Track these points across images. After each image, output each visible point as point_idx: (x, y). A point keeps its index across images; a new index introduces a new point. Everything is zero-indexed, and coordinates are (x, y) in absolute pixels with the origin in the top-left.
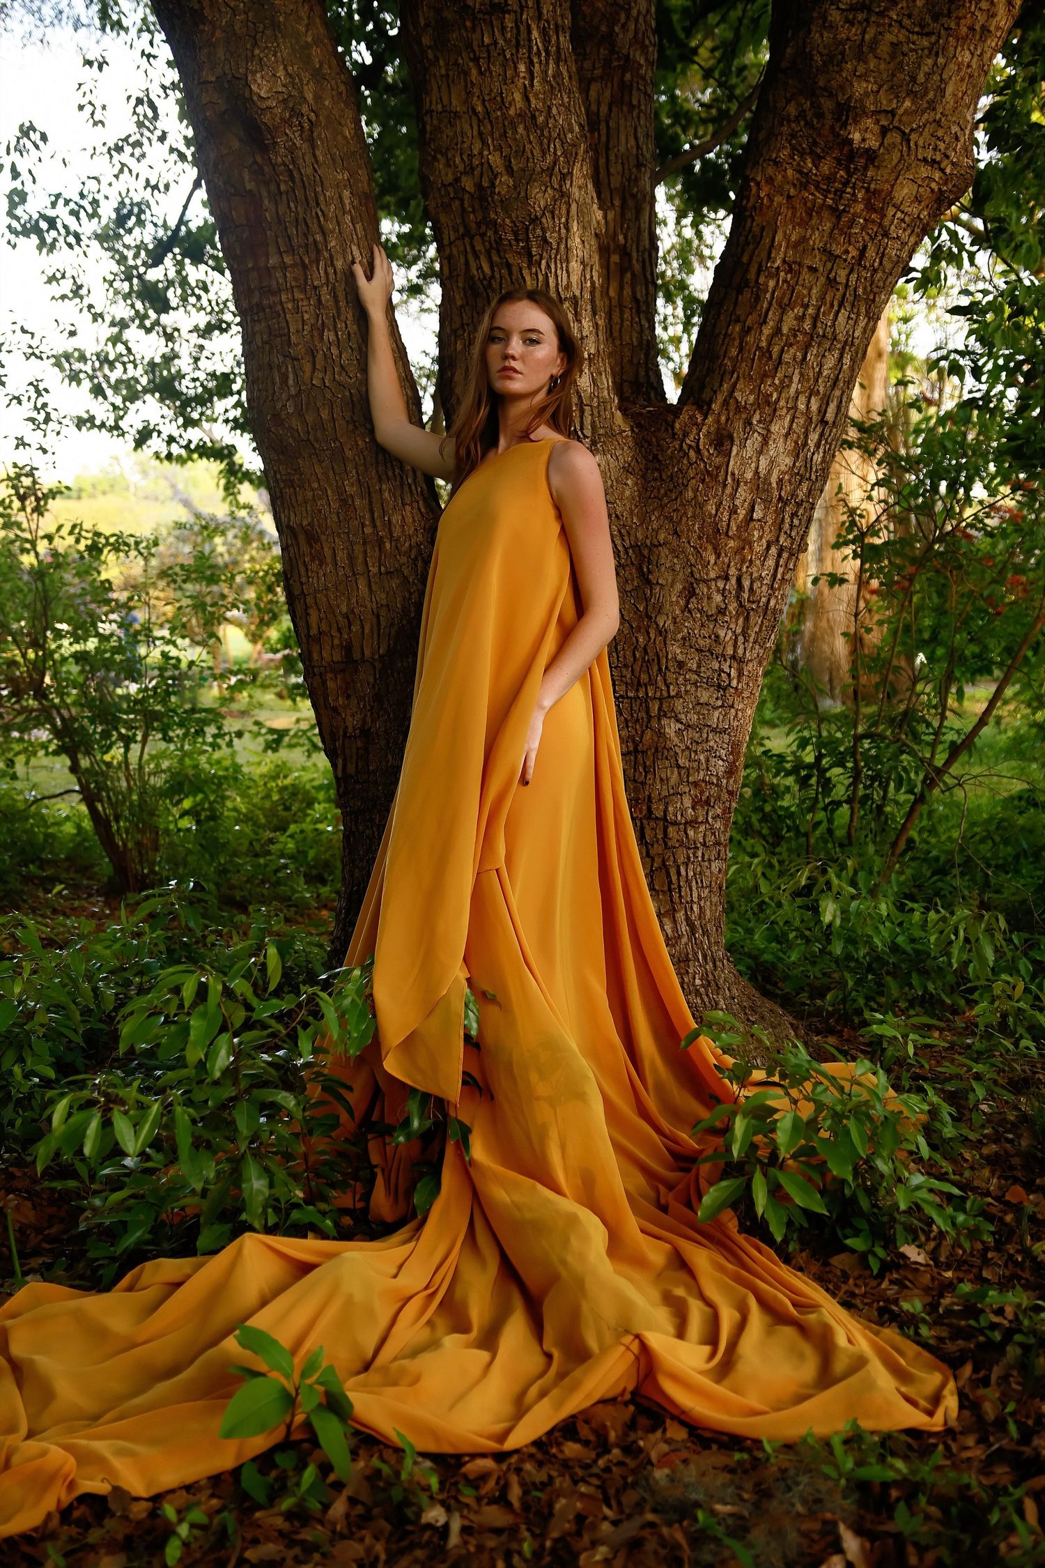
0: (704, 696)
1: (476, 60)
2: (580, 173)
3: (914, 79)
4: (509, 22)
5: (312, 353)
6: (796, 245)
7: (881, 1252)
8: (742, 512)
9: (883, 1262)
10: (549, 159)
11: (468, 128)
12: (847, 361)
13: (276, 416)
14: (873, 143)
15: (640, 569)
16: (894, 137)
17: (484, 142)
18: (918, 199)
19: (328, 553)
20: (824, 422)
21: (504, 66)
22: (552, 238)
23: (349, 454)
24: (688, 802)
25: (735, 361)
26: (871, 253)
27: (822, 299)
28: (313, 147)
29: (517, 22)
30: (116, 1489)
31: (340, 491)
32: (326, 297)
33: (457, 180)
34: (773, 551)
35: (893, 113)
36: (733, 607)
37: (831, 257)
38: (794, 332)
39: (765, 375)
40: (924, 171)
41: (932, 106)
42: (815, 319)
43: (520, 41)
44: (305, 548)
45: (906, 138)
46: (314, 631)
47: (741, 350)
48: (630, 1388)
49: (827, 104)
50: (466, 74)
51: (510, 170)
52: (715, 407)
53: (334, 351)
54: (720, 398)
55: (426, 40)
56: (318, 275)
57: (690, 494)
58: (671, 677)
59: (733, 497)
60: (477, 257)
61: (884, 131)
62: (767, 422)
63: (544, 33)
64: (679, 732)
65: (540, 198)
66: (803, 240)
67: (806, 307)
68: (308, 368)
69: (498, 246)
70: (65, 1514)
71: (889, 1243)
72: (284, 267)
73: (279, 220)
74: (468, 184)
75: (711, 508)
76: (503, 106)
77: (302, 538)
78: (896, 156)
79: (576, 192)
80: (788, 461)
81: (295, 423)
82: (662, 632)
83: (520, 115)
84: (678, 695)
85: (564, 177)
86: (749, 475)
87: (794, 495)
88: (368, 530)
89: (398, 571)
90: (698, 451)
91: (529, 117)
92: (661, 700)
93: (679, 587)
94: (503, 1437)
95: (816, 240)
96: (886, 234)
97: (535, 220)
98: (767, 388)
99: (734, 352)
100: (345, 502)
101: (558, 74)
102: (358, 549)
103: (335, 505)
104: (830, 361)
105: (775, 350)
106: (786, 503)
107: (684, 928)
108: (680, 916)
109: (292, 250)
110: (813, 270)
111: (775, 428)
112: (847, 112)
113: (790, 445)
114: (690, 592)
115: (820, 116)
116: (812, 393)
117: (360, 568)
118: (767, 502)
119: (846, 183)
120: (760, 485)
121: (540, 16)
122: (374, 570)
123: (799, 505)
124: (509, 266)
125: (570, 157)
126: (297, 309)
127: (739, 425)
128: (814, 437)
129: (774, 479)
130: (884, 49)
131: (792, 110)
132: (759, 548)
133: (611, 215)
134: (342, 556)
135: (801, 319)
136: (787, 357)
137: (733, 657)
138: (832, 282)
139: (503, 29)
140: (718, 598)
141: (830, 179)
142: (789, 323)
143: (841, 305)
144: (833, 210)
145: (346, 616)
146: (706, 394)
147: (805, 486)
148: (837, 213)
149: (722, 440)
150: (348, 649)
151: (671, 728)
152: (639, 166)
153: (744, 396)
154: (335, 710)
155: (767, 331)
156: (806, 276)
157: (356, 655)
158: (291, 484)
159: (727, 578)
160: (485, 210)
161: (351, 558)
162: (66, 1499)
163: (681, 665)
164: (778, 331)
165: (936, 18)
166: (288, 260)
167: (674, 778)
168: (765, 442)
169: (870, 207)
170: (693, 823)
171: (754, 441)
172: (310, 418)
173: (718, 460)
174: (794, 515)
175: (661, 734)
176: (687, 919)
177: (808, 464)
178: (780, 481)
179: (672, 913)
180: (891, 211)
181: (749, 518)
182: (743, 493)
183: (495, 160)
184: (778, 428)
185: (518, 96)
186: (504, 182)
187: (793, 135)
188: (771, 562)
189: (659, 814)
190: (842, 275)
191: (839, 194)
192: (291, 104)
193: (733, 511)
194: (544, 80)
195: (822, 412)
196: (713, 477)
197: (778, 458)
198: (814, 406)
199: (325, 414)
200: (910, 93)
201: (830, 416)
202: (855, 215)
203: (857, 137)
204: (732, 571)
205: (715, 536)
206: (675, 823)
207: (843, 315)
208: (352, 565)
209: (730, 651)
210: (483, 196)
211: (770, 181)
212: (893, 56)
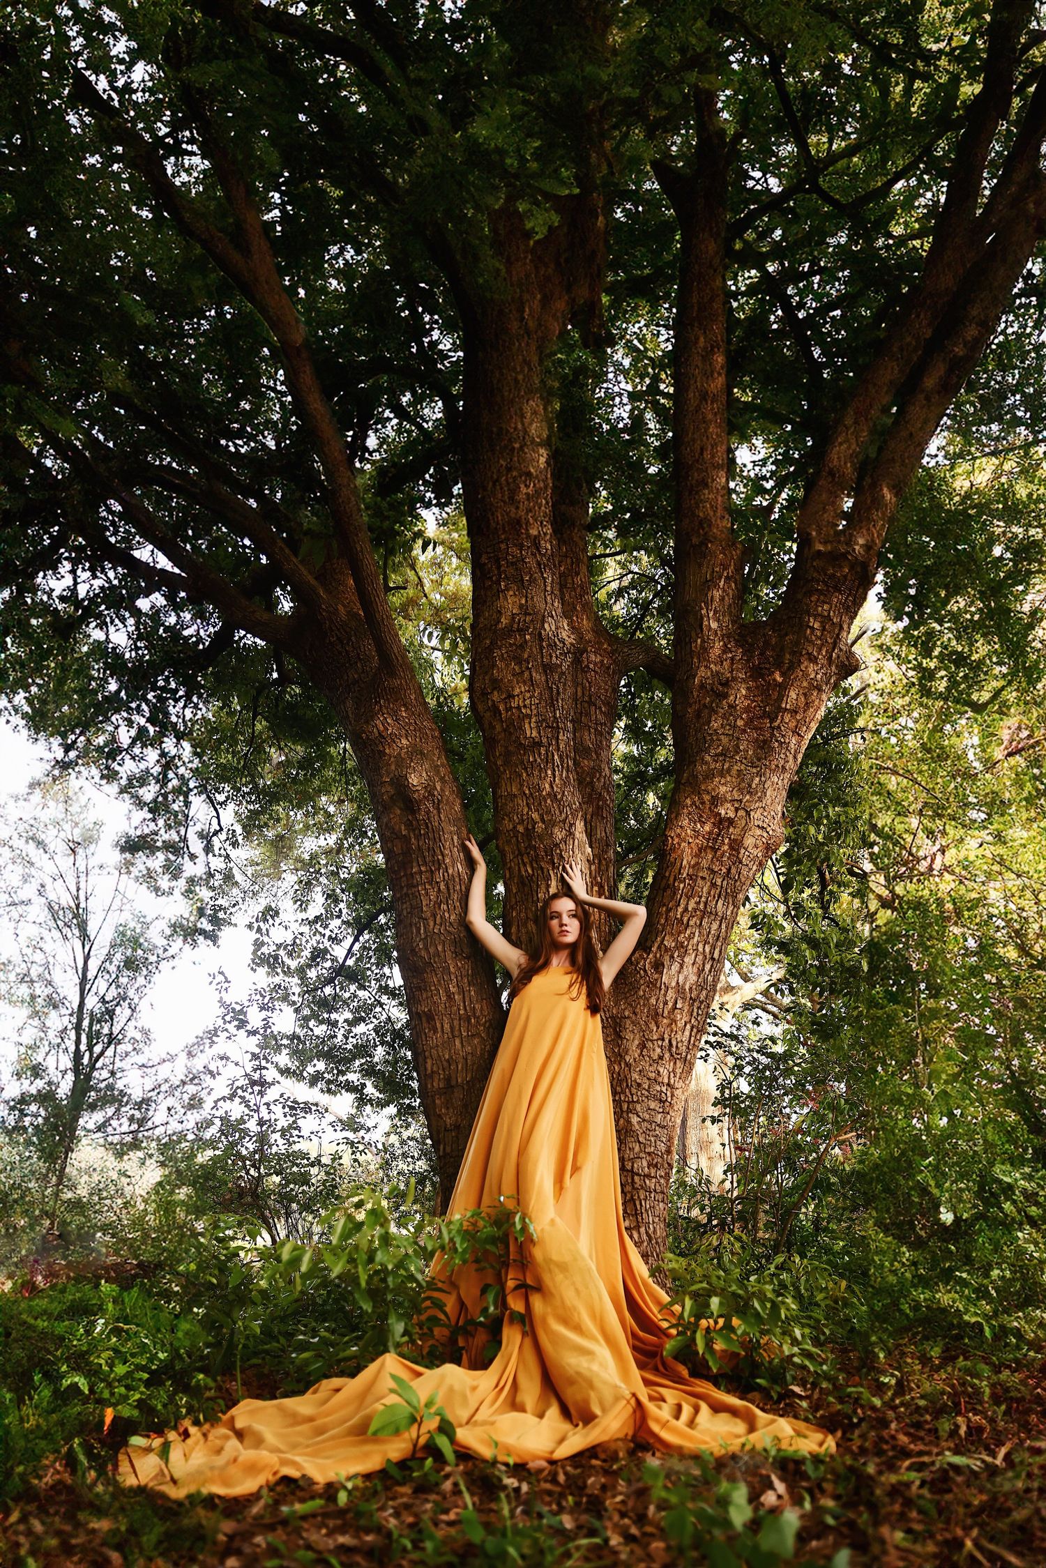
0: (653, 1105)
1: (526, 769)
2: (580, 826)
3: (750, 786)
4: (543, 751)
5: (434, 916)
6: (694, 866)
7: (779, 1389)
8: (670, 1004)
9: (779, 1394)
10: (564, 816)
11: (522, 802)
12: (723, 926)
13: (413, 950)
14: (731, 814)
15: (615, 1030)
16: (741, 813)
17: (530, 808)
18: (756, 846)
19: (438, 1025)
20: (713, 959)
21: (540, 771)
22: (565, 855)
23: (452, 970)
24: (645, 1164)
25: (663, 926)
26: (733, 871)
27: (709, 893)
28: (439, 813)
29: (547, 751)
30: (304, 1476)
31: (447, 991)
32: (442, 887)
33: (515, 827)
34: (688, 1027)
35: (741, 801)
36: (667, 1056)
37: (713, 872)
38: (695, 910)
39: (680, 932)
40: (759, 832)
41: (760, 799)
42: (706, 904)
43: (548, 760)
44: (425, 1025)
45: (748, 813)
46: (429, 1071)
47: (666, 920)
48: (631, 1433)
49: (706, 798)
50: (521, 776)
51: (543, 821)
52: (654, 949)
53: (447, 915)
54: (656, 945)
55: (499, 763)
56: (439, 876)
57: (641, 993)
58: (634, 1091)
59: (665, 995)
60: (525, 865)
61: (737, 810)
62: (682, 957)
63: (561, 757)
64: (639, 1123)
65: (559, 834)
66: (697, 864)
67: (700, 897)
68: (432, 924)
69: (537, 859)
70: (271, 1488)
71: (784, 1383)
72: (421, 872)
73: (419, 848)
74: (521, 829)
75: (653, 1001)
76: (540, 790)
77: (424, 1019)
78: (744, 822)
79: (577, 835)
80: (695, 978)
81: (423, 953)
82: (628, 1065)
83: (549, 794)
84: (638, 1102)
85: (571, 825)
86: (674, 984)
87: (698, 996)
88: (462, 1012)
89: (478, 1035)
90: (645, 971)
91: (553, 796)
92: (629, 1102)
93: (636, 1042)
94: (552, 1452)
95: (704, 863)
96: (741, 862)
97: (557, 845)
98: (681, 938)
99: (663, 921)
100: (450, 997)
101: (567, 777)
102: (456, 1023)
103: (444, 999)
104: (715, 926)
105: (685, 919)
106: (694, 1001)
107: (645, 1237)
108: (642, 1230)
109: (425, 864)
110: (703, 878)
111: (686, 960)
112: (716, 801)
113: (695, 970)
114: (643, 1046)
115: (703, 803)
116: (706, 942)
117: (457, 1033)
118: (684, 999)
119: (718, 835)
120: (680, 989)
121: (558, 750)
122: (465, 1034)
123: (701, 1002)
124: (542, 869)
125: (574, 816)
126: (427, 894)
127: (667, 958)
128: (708, 967)
129: (687, 987)
130: (734, 772)
131: (688, 802)
132: (680, 1024)
133: (593, 867)
134: (447, 1026)
135: (698, 903)
136: (691, 923)
137: (668, 1085)
138: (714, 885)
139: (540, 754)
140: (658, 1050)
141: (710, 833)
142: (692, 905)
143: (719, 897)
144: (712, 848)
145: (448, 1061)
146: (648, 944)
147: (704, 992)
148: (715, 850)
149: (658, 966)
150: (448, 1080)
151: (635, 1120)
152: (608, 845)
153: (669, 943)
154: (439, 1116)
155: (680, 910)
156: (700, 881)
157: (453, 1083)
158: (419, 989)
159: (663, 1040)
160: (530, 840)
161: (452, 1028)
162: (272, 1479)
163: (639, 1085)
164: (686, 910)
165: (759, 760)
166: (423, 869)
167: (637, 1149)
168: (682, 966)
169: (731, 848)
170: (648, 1176)
171: (675, 967)
172: (431, 950)
173: (656, 976)
174: (699, 1008)
175: (629, 1122)
176: (647, 1233)
177: (705, 981)
178: (691, 989)
179: (638, 1227)
180: (742, 851)
181: (674, 1008)
182: (671, 994)
183: (535, 816)
184: (689, 960)
185: (547, 786)
186: (540, 826)
187: (690, 813)
188: (687, 1033)
189: (629, 1167)
190: (719, 882)
191: (715, 840)
192: (429, 789)
193: (666, 1003)
194: (561, 778)
195: (712, 953)
196: (653, 985)
197: (689, 976)
198: (707, 949)
199: (440, 948)
200: (749, 792)
201: (716, 955)
202: (724, 852)
203: (723, 812)
204: (666, 1036)
205: (656, 1016)
206: (638, 1174)
207: (720, 903)
208: (452, 1031)
209: (666, 1081)
210: (529, 833)
211: (678, 836)
212: (739, 776)
